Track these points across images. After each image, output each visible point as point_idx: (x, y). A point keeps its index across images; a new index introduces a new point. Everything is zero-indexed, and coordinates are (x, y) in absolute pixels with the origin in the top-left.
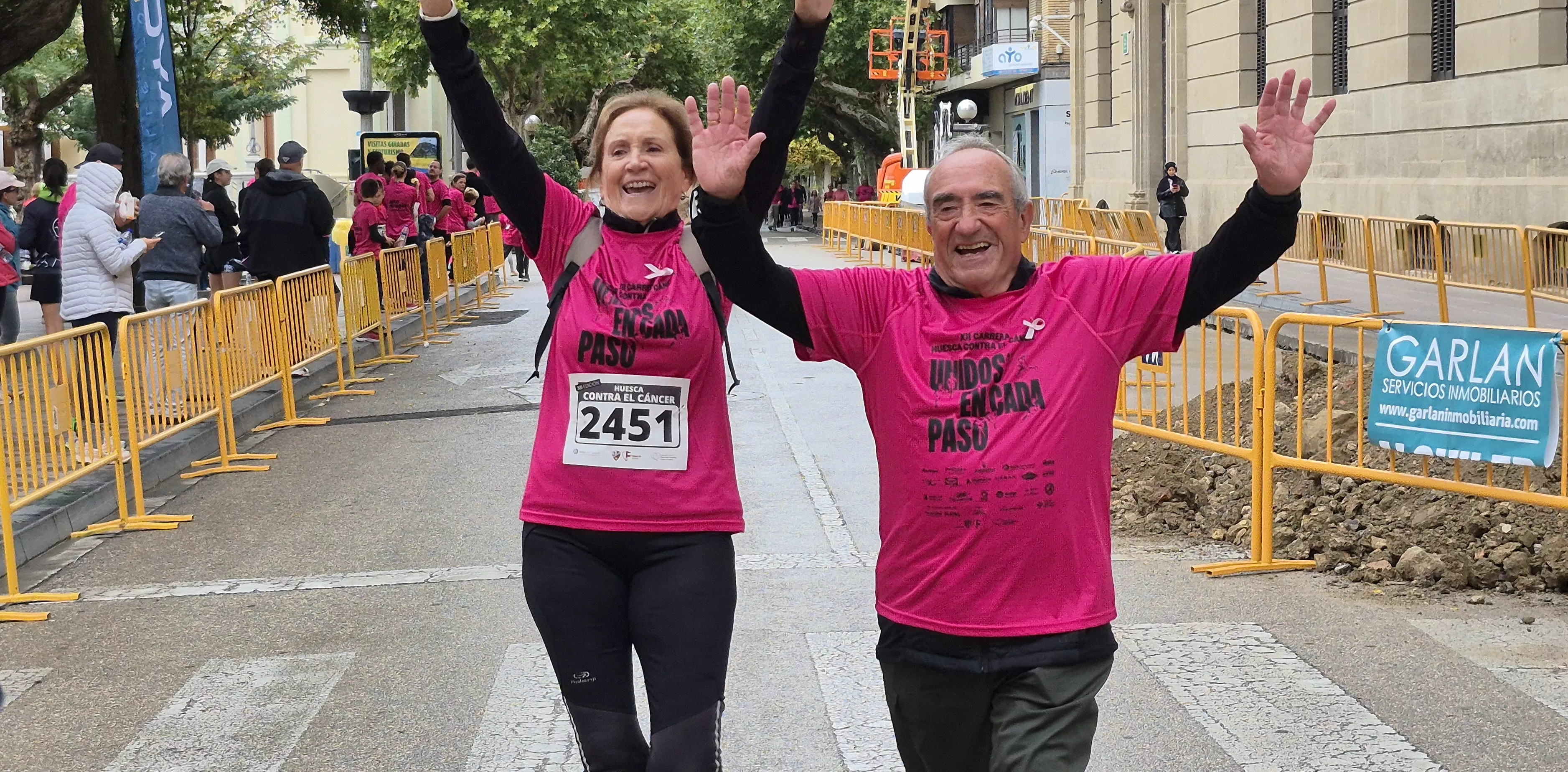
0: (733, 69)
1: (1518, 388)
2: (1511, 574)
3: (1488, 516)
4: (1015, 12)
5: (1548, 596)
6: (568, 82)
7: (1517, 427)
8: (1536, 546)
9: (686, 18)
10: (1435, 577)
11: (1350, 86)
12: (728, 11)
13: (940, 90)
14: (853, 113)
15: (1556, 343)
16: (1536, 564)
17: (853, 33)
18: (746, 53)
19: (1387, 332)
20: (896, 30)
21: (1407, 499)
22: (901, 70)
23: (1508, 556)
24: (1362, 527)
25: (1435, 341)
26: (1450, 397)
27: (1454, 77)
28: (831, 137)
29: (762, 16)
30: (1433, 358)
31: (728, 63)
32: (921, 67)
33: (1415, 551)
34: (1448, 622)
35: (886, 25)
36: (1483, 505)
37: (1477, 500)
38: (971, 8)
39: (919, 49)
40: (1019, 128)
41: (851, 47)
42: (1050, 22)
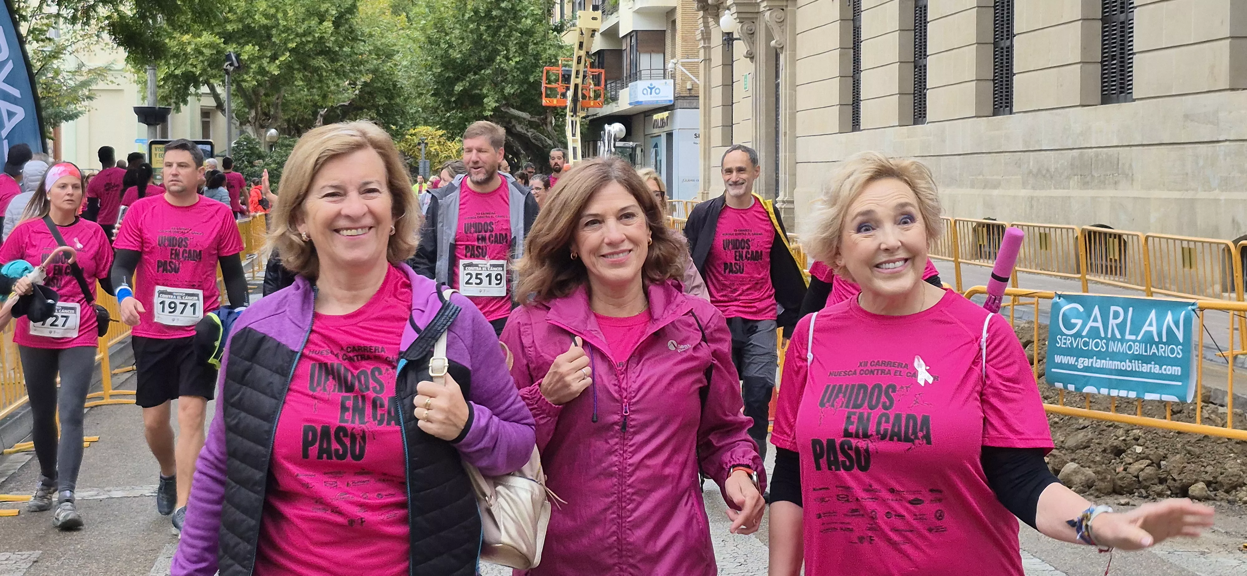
0: (433, 95)
1: (1164, 344)
2: (1146, 484)
3: (1124, 440)
4: (654, 56)
6: (300, 104)
7: (1164, 372)
8: (1163, 463)
9: (393, 55)
10: (1090, 484)
11: (929, 117)
12: (429, 50)
13: (593, 115)
14: (526, 132)
15: (1194, 310)
16: (1163, 476)
17: (528, 69)
18: (442, 83)
19: (1058, 300)
20: (564, 68)
21: (1061, 427)
22: (569, 99)
23: (1142, 470)
25: (1097, 307)
26: (1110, 350)
27: (1012, 113)
29: (455, 54)
30: (1095, 320)
31: (428, 90)
32: (584, 97)
33: (1071, 466)
35: (556, 64)
36: (1120, 432)
37: (1116, 427)
38: (619, 53)
39: (583, 83)
40: (656, 146)
41: (526, 81)
42: (683, 65)
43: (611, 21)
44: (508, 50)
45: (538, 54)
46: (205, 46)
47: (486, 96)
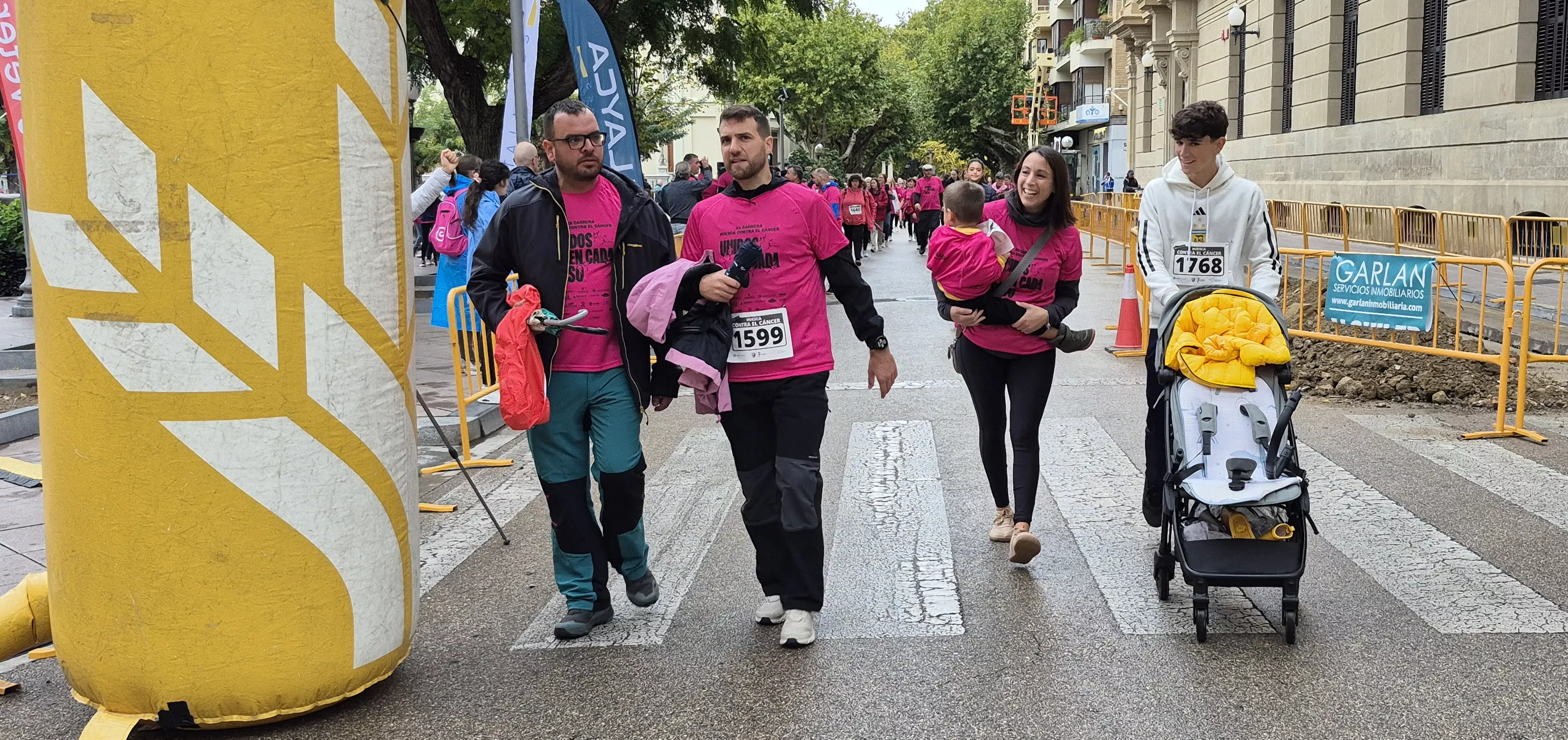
0: (934, 118)
1: (1411, 289)
2: (1400, 392)
3: (1387, 361)
4: (1095, 86)
5: (1420, 404)
7: (1410, 310)
8: (1415, 377)
9: (906, 89)
10: (1358, 393)
11: (1293, 128)
12: (931, 85)
13: (1051, 130)
14: (1001, 144)
15: (1432, 264)
16: (1414, 387)
17: (1002, 98)
18: (941, 108)
19: (1335, 257)
20: (1027, 96)
21: (1342, 351)
22: (1031, 119)
23: (1399, 382)
24: (1316, 367)
25: (1363, 262)
26: (1372, 294)
27: (1354, 123)
28: (986, 158)
29: (950, 88)
30: (1362, 272)
31: (930, 114)
32: (1042, 117)
33: (1347, 379)
34: (1367, 416)
35: (1022, 93)
36: (1386, 354)
37: (1383, 351)
38: (1070, 84)
39: (1041, 107)
40: (1096, 153)
41: (1001, 106)
42: (1116, 92)
43: (1065, 60)
44: (988, 84)
45: (1010, 86)
46: (771, 84)
47: (972, 118)
